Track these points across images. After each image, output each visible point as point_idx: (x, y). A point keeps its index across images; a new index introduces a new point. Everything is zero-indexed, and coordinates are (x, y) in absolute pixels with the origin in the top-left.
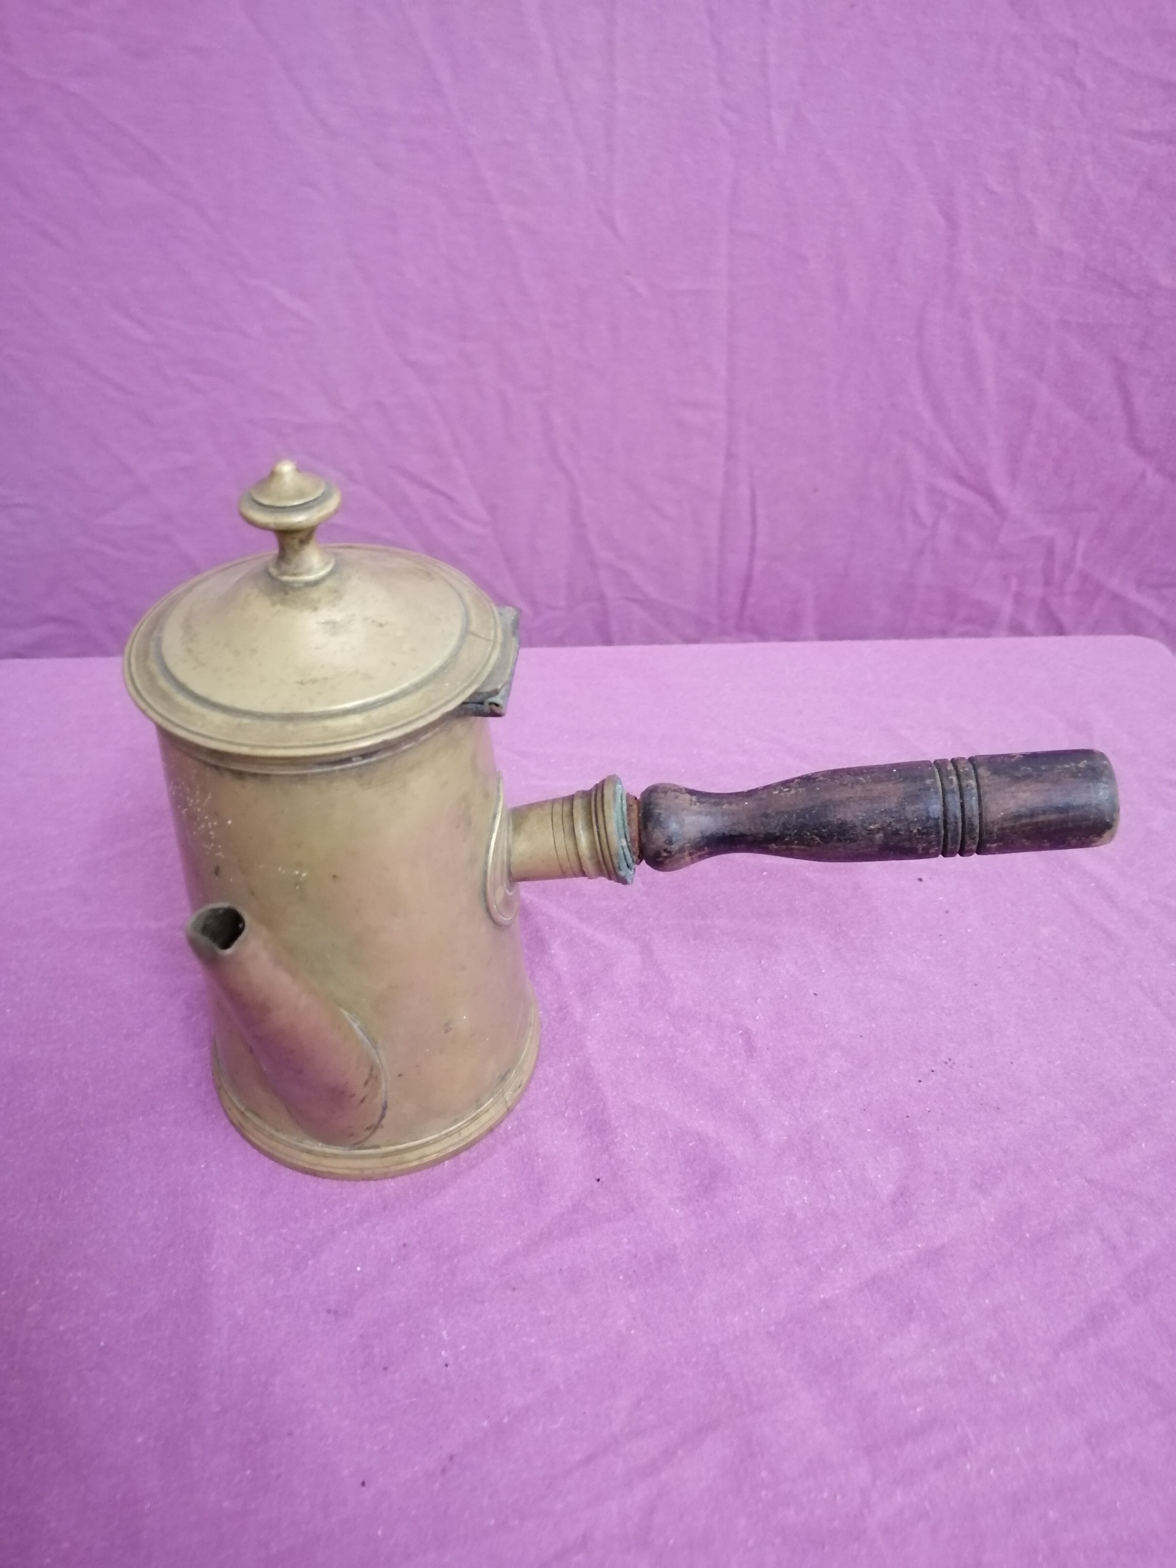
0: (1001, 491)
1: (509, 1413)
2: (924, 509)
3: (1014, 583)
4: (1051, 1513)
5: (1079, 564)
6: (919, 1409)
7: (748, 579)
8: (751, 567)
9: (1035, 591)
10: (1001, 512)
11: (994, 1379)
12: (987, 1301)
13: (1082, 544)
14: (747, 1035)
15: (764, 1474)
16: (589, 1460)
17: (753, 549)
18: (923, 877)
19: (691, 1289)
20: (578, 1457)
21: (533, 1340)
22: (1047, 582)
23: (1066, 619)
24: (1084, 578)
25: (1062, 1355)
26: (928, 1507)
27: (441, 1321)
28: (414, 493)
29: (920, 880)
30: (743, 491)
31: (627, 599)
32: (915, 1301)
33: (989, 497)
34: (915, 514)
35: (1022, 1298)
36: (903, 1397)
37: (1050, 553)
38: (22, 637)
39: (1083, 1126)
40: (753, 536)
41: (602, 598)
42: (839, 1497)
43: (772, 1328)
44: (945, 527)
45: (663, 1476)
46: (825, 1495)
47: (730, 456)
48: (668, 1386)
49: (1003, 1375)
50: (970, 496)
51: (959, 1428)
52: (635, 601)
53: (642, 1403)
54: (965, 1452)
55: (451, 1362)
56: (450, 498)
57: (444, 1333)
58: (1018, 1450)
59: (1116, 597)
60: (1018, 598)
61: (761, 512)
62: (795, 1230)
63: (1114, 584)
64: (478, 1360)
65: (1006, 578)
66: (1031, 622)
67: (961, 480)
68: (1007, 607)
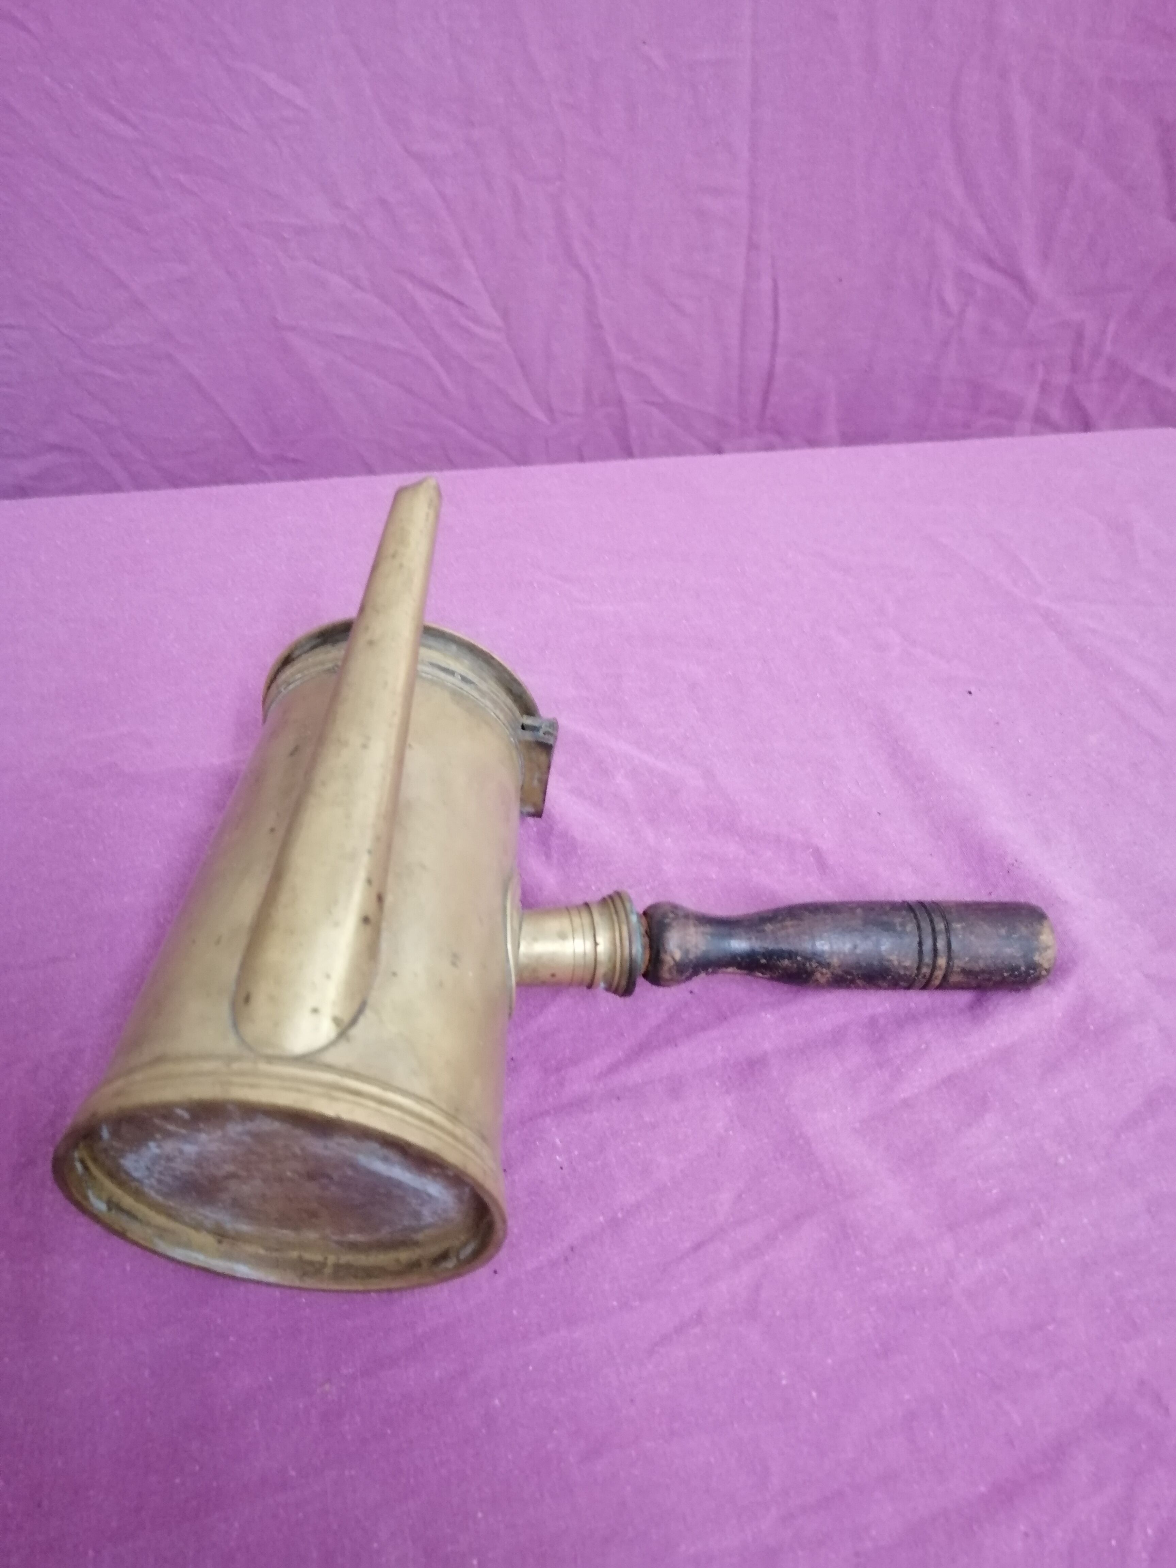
0: (1032, 273)
1: (622, 1209)
2: (951, 296)
3: (1040, 369)
4: (1117, 1273)
5: (1108, 348)
6: (994, 1191)
7: (770, 377)
8: (772, 366)
9: (1062, 378)
10: (1031, 296)
11: (1061, 1160)
12: (1056, 1091)
13: (1112, 327)
14: (818, 854)
15: (858, 1253)
16: (698, 1247)
17: (774, 345)
18: (973, 690)
19: (782, 1090)
20: (688, 1245)
21: (639, 1144)
22: (1074, 368)
23: (1092, 407)
24: (1112, 363)
25: (1123, 1137)
26: (1007, 1274)
27: (554, 1129)
28: (421, 297)
29: (970, 693)
30: (766, 284)
31: (646, 402)
32: (989, 1094)
33: (1019, 279)
34: (942, 302)
35: (1087, 1086)
36: (979, 1182)
37: (1079, 338)
38: (24, 469)
39: (1138, 926)
40: (775, 333)
41: (620, 402)
42: (926, 1270)
43: (857, 1125)
44: (973, 315)
45: (767, 1258)
46: (914, 1268)
47: (753, 246)
48: (766, 1180)
49: (1069, 1157)
50: (999, 281)
51: (1032, 1205)
52: (653, 404)
53: (744, 1196)
54: (1039, 1225)
55: (565, 1165)
56: (460, 303)
57: (557, 1141)
58: (1085, 1221)
59: (1144, 382)
60: (1045, 388)
61: (783, 304)
62: (877, 1035)
63: (1143, 368)
64: (590, 1164)
65: (1032, 366)
66: (1056, 413)
67: (990, 262)
68: (1032, 397)
